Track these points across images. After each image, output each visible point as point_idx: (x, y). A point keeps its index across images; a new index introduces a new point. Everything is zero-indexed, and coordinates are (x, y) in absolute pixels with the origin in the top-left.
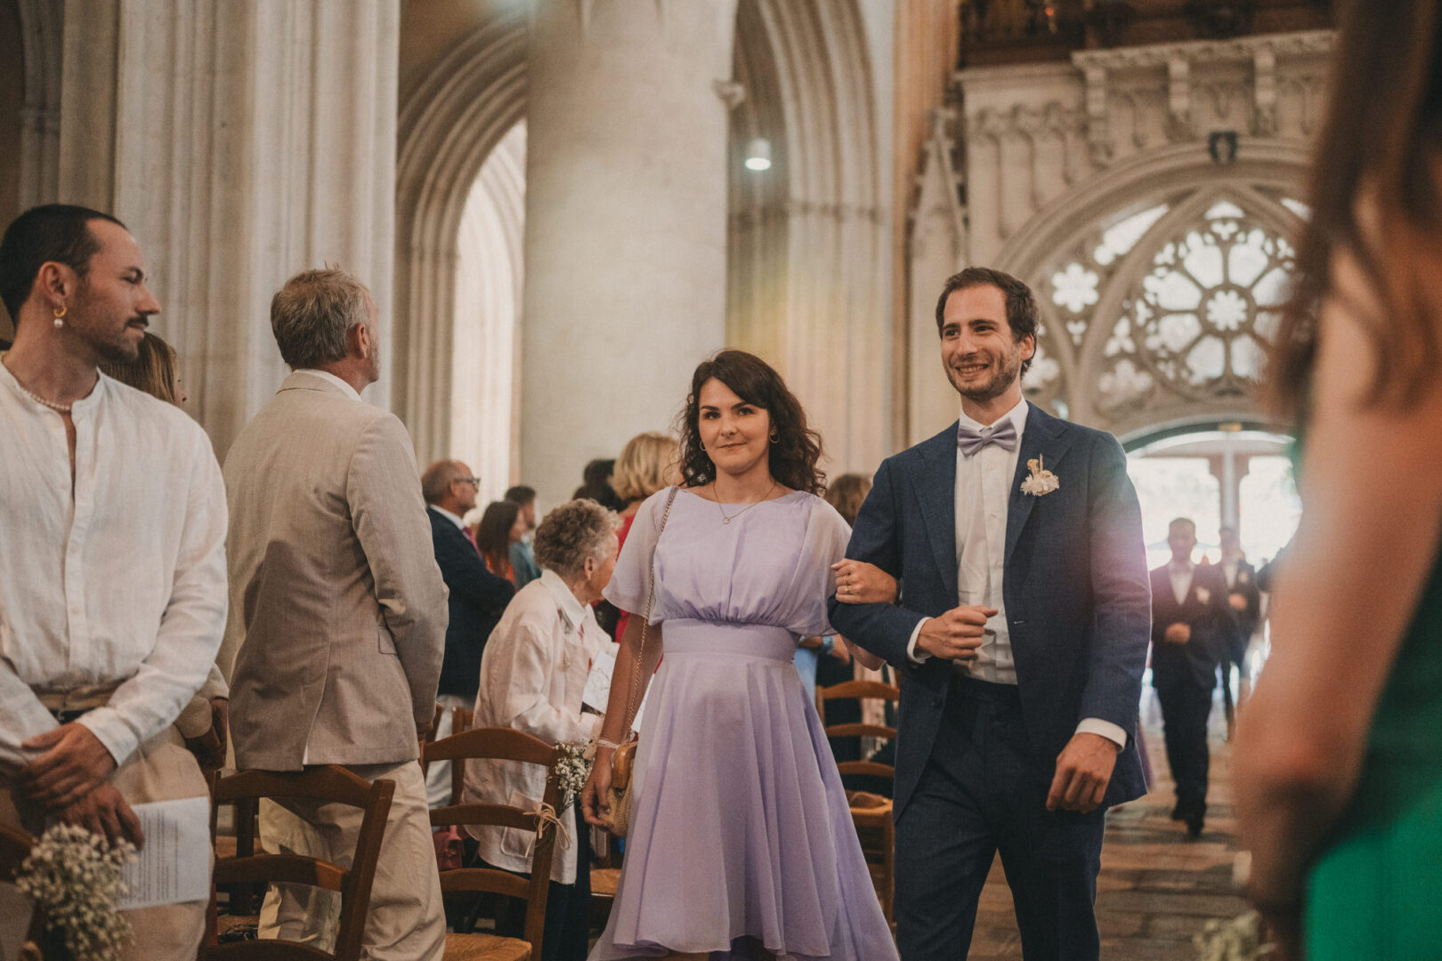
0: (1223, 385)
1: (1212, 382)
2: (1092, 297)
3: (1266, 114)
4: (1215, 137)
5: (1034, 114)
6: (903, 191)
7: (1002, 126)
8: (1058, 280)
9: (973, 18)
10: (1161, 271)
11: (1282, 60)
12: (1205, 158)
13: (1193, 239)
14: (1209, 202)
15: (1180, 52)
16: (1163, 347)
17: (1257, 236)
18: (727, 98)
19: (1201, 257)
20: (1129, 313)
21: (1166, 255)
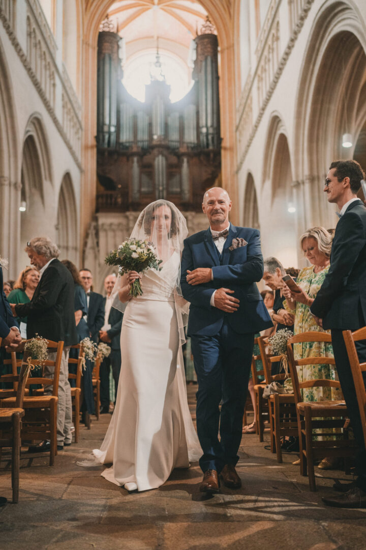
5: (116, 225)
6: (82, 243)
7: (108, 228)
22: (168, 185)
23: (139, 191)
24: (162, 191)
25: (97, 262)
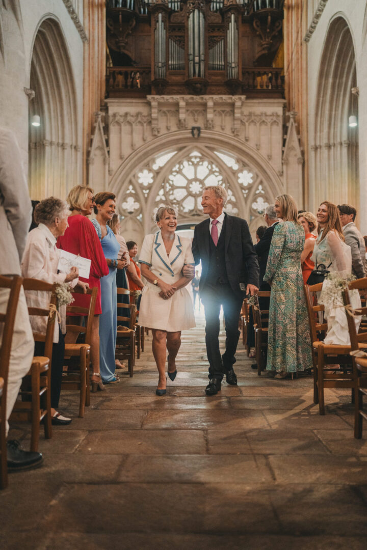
0: (194, 213)
1: (191, 211)
2: (151, 181)
3: (210, 122)
4: (193, 129)
5: (132, 116)
6: (86, 140)
7: (122, 120)
8: (140, 175)
9: (111, 80)
10: (174, 174)
11: (215, 104)
12: (190, 135)
13: (185, 163)
14: (191, 151)
15: (183, 98)
16: (175, 199)
17: (206, 163)
18: (29, 95)
19: (188, 170)
20: (163, 187)
21: (176, 168)
22: (206, 54)
23: (166, 64)
24: (199, 63)
25: (107, 167)
